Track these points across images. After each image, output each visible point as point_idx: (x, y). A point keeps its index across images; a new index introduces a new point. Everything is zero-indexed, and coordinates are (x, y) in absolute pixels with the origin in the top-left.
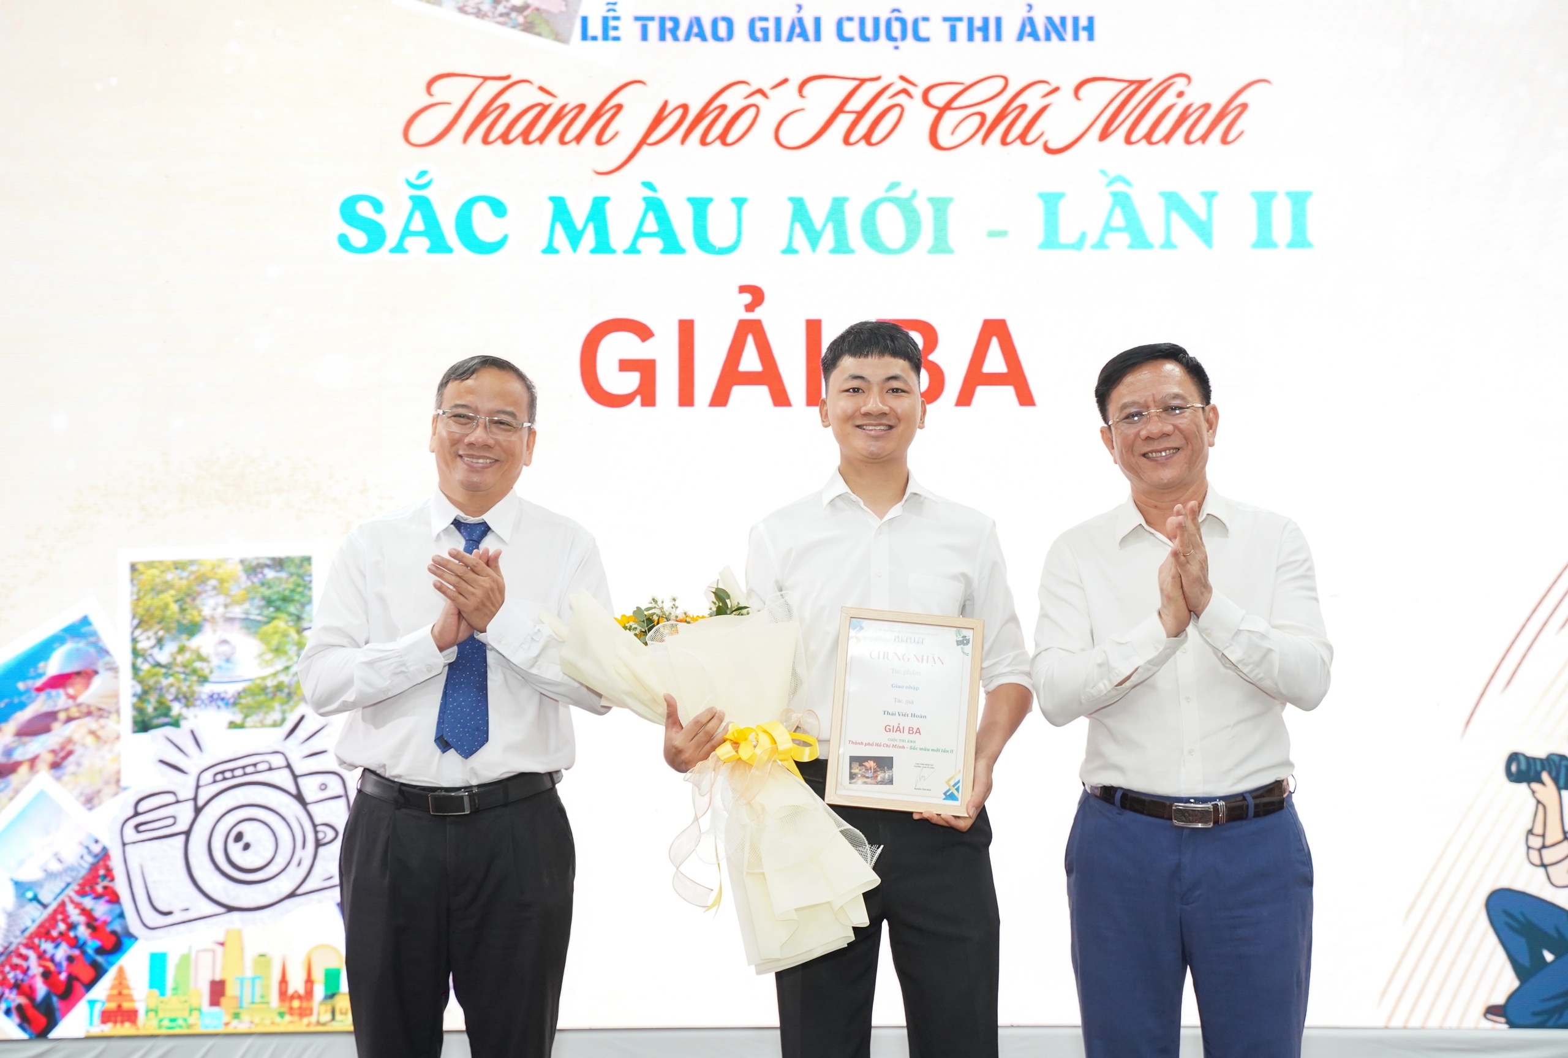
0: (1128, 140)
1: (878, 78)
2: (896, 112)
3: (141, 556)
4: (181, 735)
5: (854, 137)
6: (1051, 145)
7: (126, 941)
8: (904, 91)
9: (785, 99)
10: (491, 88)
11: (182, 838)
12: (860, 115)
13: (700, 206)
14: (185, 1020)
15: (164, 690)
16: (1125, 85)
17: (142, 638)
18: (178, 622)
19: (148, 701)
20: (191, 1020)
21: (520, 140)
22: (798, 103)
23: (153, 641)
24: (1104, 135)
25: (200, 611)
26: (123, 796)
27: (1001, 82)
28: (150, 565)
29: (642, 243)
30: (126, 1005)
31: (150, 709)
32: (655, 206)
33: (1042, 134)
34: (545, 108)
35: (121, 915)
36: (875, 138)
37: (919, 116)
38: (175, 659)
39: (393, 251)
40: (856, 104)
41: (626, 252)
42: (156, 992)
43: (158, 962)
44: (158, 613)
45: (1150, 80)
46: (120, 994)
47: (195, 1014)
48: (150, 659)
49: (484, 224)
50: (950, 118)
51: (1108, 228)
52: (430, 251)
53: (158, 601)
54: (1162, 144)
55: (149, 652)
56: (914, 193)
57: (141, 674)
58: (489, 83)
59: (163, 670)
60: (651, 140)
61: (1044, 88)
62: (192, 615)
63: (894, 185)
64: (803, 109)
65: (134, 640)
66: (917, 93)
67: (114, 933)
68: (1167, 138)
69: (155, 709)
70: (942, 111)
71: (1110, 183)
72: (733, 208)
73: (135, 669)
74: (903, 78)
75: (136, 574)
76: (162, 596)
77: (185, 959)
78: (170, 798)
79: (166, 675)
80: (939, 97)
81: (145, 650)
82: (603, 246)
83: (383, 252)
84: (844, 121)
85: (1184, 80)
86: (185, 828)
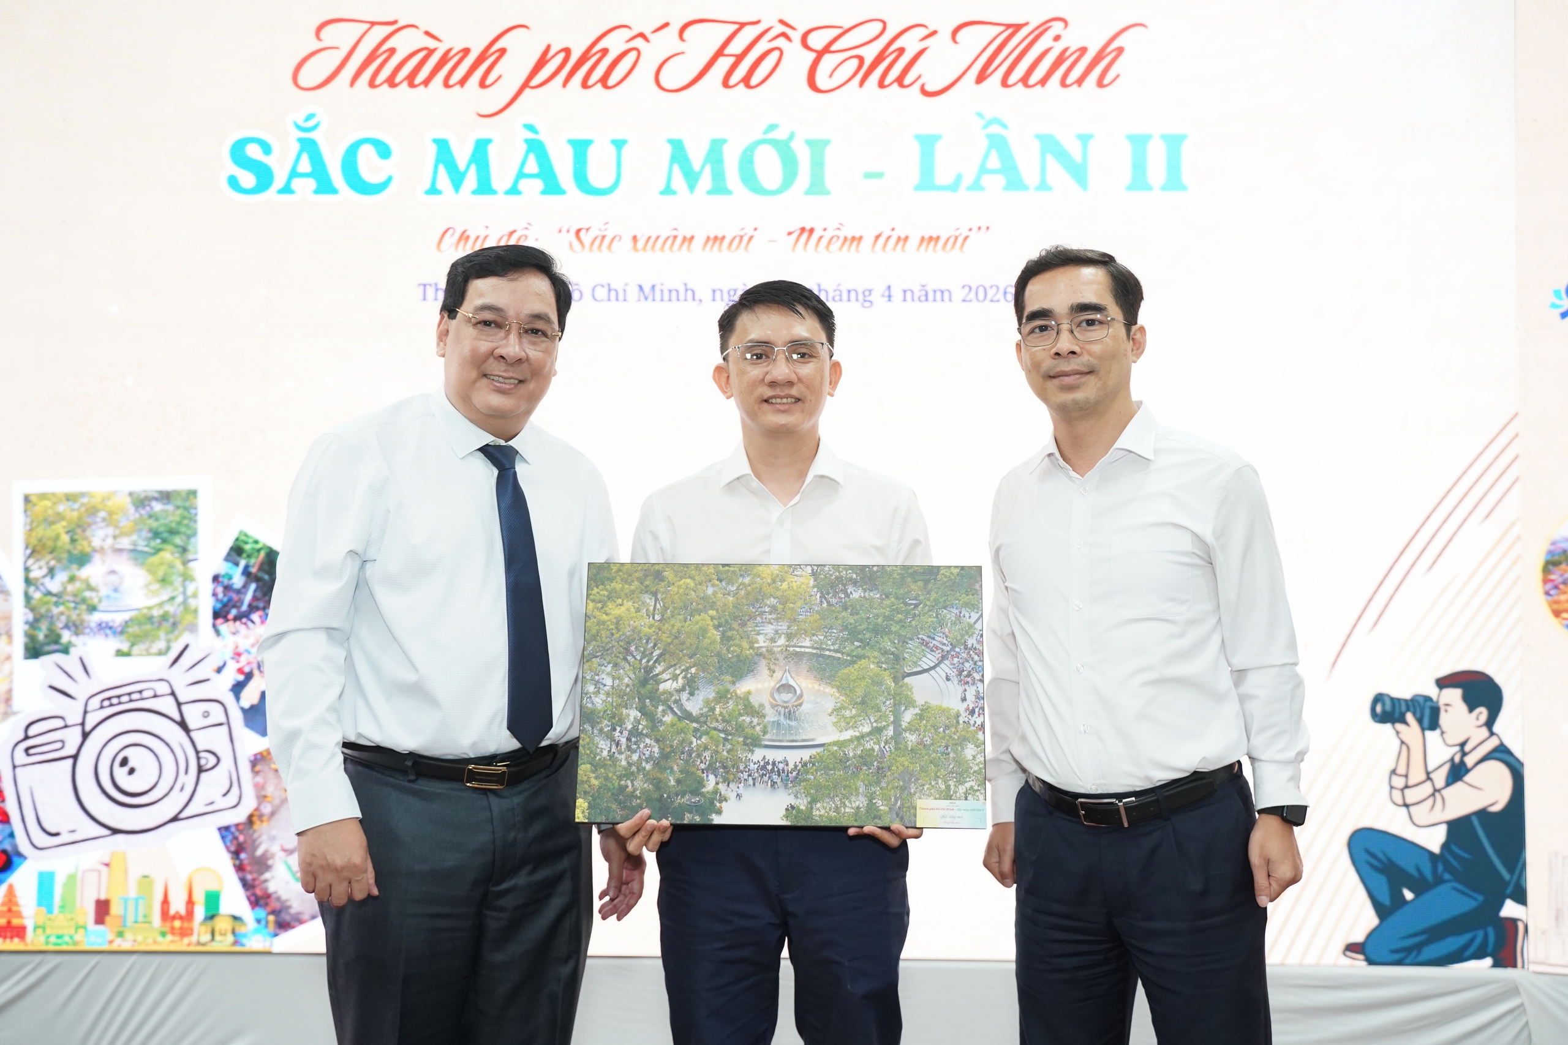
0: (1004, 83)
1: (758, 22)
2: (775, 55)
3: (35, 487)
4: (70, 662)
5: (733, 80)
6: (928, 88)
7: (16, 859)
8: (784, 35)
9: (666, 42)
10: (380, 32)
11: (70, 761)
12: (740, 58)
13: (580, 148)
14: (71, 937)
15: (55, 619)
16: (1002, 28)
17: (35, 567)
18: (69, 552)
19: (38, 628)
20: (77, 937)
21: (405, 84)
22: (679, 46)
23: (44, 571)
24: (981, 78)
25: (90, 543)
26: (12, 720)
27: (880, 26)
28: (43, 496)
29: (523, 184)
30: (16, 922)
31: (41, 636)
32: (536, 147)
33: (919, 77)
34: (431, 52)
35: (12, 835)
36: (754, 81)
37: (797, 59)
38: (65, 588)
39: (281, 191)
40: (736, 47)
41: (508, 193)
42: (44, 909)
43: (45, 881)
44: (50, 543)
45: (1027, 24)
46: (10, 910)
47: (81, 931)
48: (42, 588)
49: (369, 166)
50: (829, 61)
51: (983, 170)
52: (316, 192)
53: (49, 532)
54: (1039, 87)
55: (41, 581)
56: (792, 136)
57: (33, 602)
58: (376, 28)
59: (54, 599)
60: (534, 83)
61: (922, 32)
62: (83, 546)
63: (772, 127)
64: (683, 53)
65: (27, 570)
66: (796, 36)
67: (4, 852)
68: (1043, 82)
69: (46, 636)
70: (820, 54)
71: (985, 127)
72: (612, 150)
73: (28, 597)
74: (782, 22)
75: (29, 506)
76: (54, 527)
77: (71, 879)
78: (59, 723)
79: (56, 604)
80: (817, 41)
81: (37, 579)
82: (485, 187)
83: (271, 193)
84: (724, 64)
85: (1061, 24)
86: (73, 752)
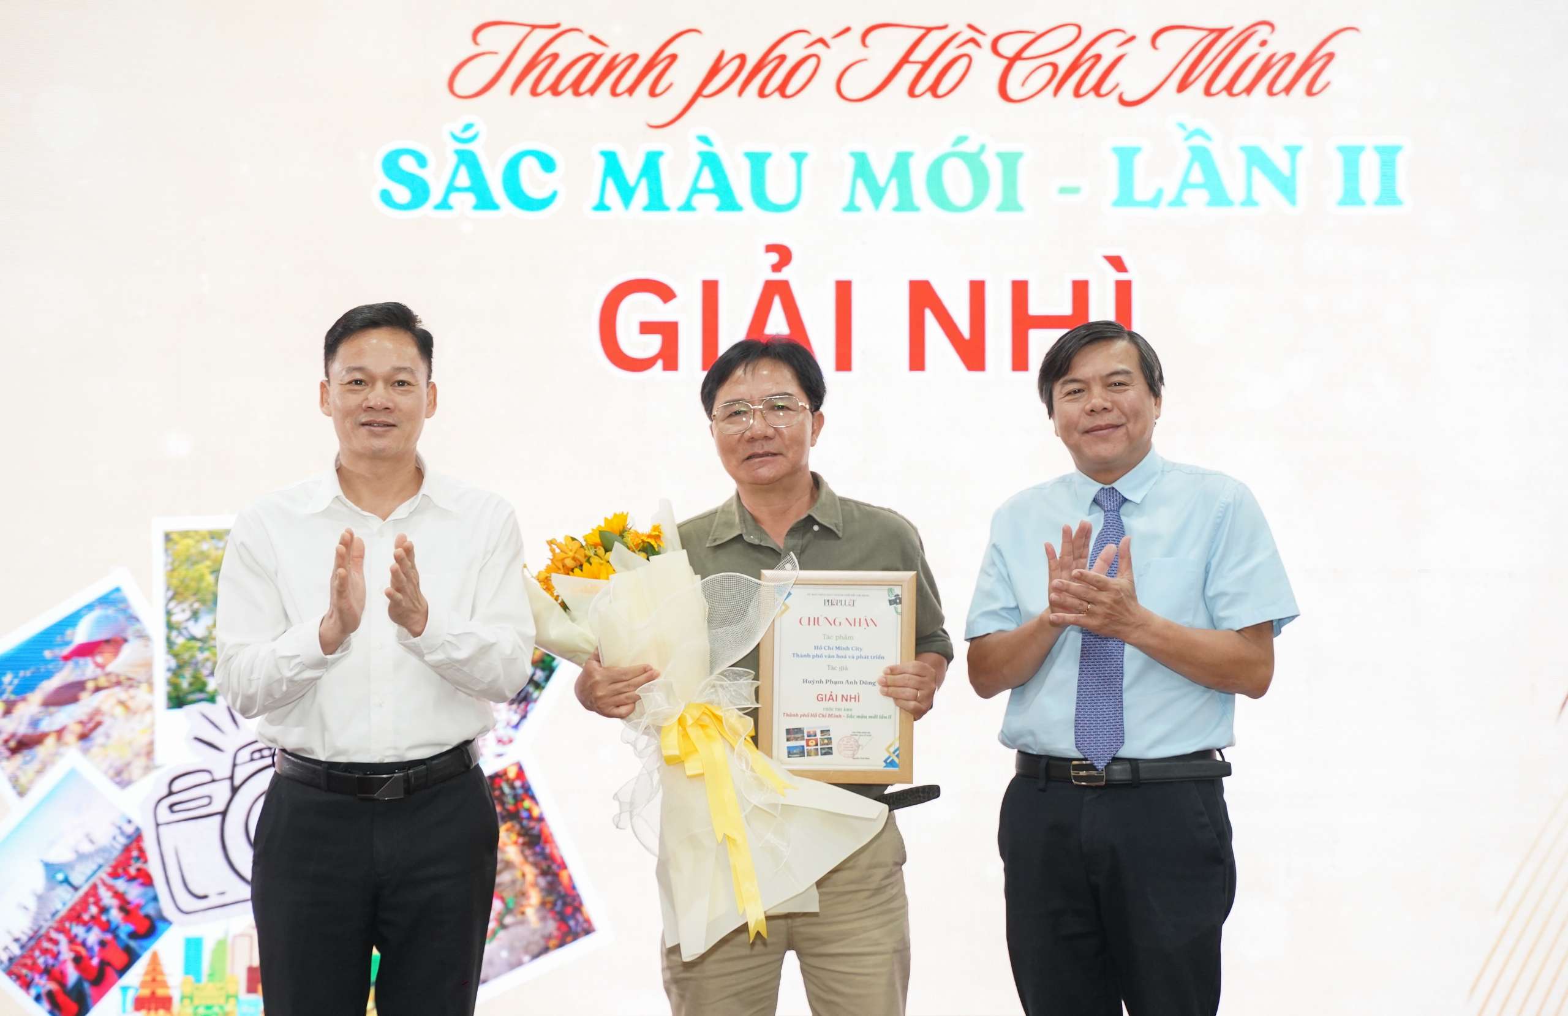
0: (1207, 92)
1: (945, 27)
2: (964, 62)
3: (176, 525)
4: (216, 711)
5: (919, 89)
6: (1128, 97)
7: (160, 925)
8: (972, 40)
9: (848, 48)
10: (540, 37)
11: (218, 818)
12: (926, 65)
13: (758, 161)
14: (221, 1007)
15: (199, 665)
16: (1205, 33)
17: (177, 610)
19: (182, 676)
20: (228, 1006)
21: (570, 92)
22: (861, 52)
23: (188, 614)
24: (1183, 86)
26: (154, 775)
27: (1075, 31)
28: (185, 534)
29: (697, 200)
30: (160, 992)
31: (185, 684)
32: (710, 161)
33: (1117, 86)
34: (596, 58)
35: (155, 899)
36: (942, 90)
37: (988, 67)
39: (438, 207)
40: (922, 53)
41: (680, 209)
42: (191, 978)
43: (193, 946)
44: (193, 585)
45: (1231, 28)
46: (154, 980)
47: (232, 1001)
48: (185, 632)
49: (532, 180)
50: (1020, 69)
51: (1185, 185)
52: (476, 207)
53: (194, 572)
54: (1244, 95)
55: (184, 625)
56: (983, 148)
57: (176, 648)
58: (538, 31)
59: (199, 644)
60: (708, 91)
61: (1120, 37)
63: (961, 140)
64: (866, 60)
65: (169, 613)
66: (986, 42)
67: (148, 917)
68: (1249, 90)
69: (191, 684)
70: (1012, 61)
71: (1187, 138)
72: (792, 164)
73: (170, 643)
74: (971, 27)
75: (170, 544)
76: (197, 567)
77: (221, 944)
78: (206, 777)
79: (201, 650)
80: (1009, 47)
81: (179, 623)
82: (656, 203)
83: (427, 209)
84: (909, 72)
85: (1267, 28)
86: (221, 808)
